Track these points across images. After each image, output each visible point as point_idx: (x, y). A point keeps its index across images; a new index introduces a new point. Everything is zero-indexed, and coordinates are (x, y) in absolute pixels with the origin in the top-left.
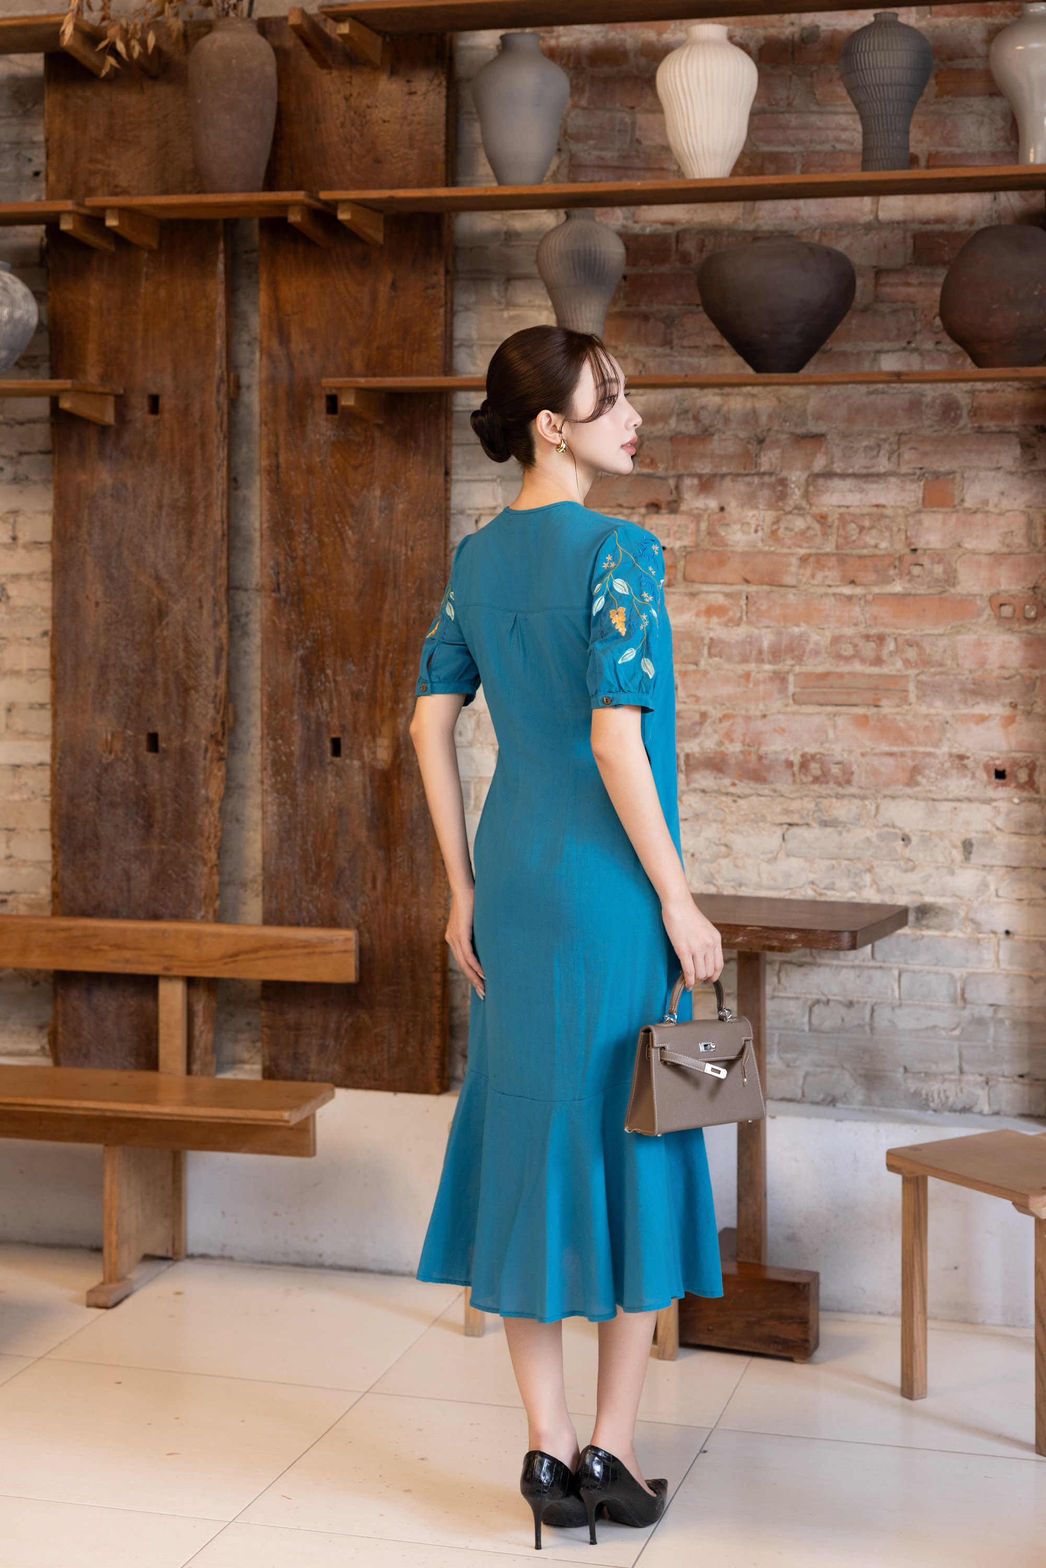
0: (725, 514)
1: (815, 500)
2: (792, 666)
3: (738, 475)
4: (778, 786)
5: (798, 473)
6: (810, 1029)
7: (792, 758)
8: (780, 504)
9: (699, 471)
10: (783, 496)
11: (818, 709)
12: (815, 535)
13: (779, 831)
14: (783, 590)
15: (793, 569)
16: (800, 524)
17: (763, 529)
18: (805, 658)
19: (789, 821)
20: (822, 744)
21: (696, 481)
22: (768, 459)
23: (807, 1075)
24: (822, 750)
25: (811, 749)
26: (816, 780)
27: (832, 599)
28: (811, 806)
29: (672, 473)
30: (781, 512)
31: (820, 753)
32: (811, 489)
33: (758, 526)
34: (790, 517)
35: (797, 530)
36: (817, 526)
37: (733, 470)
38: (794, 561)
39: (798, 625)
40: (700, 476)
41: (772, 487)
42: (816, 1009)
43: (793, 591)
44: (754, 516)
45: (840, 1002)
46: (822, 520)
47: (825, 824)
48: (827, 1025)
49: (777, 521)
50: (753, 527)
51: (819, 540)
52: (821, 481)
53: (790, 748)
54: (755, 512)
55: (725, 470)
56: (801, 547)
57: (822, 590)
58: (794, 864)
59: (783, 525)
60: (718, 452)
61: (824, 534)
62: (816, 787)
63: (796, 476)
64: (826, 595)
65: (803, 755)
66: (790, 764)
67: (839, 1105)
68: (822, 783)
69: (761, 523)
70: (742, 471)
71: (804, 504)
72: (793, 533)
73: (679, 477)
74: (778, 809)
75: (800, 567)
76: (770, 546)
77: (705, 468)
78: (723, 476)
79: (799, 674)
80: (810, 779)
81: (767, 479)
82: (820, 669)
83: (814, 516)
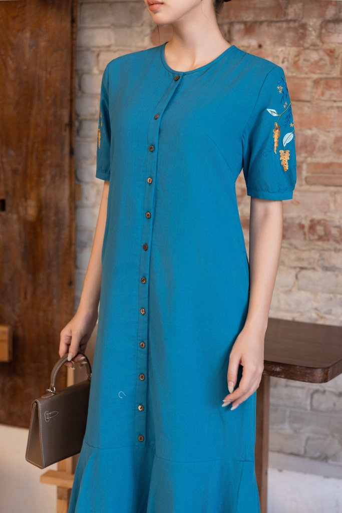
0: (262, 50)
1: (326, 39)
2: (306, 158)
3: (272, 22)
4: (293, 241)
5: (315, 20)
6: (312, 409)
7: (304, 222)
8: (301, 42)
9: (245, 19)
10: (303, 37)
11: (324, 188)
12: (325, 65)
13: (294, 273)
14: (300, 104)
15: (308, 89)
16: (314, 56)
17: (288, 61)
18: (315, 152)
19: (301, 265)
20: (325, 213)
21: (242, 26)
22: (293, 11)
23: (308, 439)
24: (325, 217)
25: (318, 216)
26: (320, 238)
27: (336, 110)
28: (317, 256)
29: (226, 20)
30: (302, 48)
31: (324, 220)
32: (324, 31)
33: (284, 58)
34: (307, 51)
35: (312, 60)
36: (327, 58)
37: (269, 18)
38: (309, 83)
39: (310, 129)
40: (245, 23)
41: (295, 30)
42: (316, 396)
43: (308, 104)
44: (282, 51)
45: (333, 393)
46: (331, 54)
47: (326, 269)
48: (324, 407)
49: (298, 55)
50: (281, 59)
51: (328, 68)
52: (331, 25)
53: (303, 215)
54: (283, 48)
55: (263, 18)
56: (314, 73)
57: (329, 104)
58: (303, 295)
59: (302, 57)
60: (258, 6)
61: (332, 64)
62: (320, 243)
63: (313, 22)
64: (332, 107)
65: (312, 221)
66: (302, 227)
67: (330, 461)
68: (324, 240)
69: (287, 56)
70: (275, 19)
71: (318, 42)
72: (309, 63)
73: (231, 24)
74: (293, 257)
75: (313, 87)
76: (293, 72)
77: (249, 17)
78: (261, 23)
79: (311, 164)
80: (316, 237)
81: (292, 24)
82: (326, 160)
83: (325, 51)
